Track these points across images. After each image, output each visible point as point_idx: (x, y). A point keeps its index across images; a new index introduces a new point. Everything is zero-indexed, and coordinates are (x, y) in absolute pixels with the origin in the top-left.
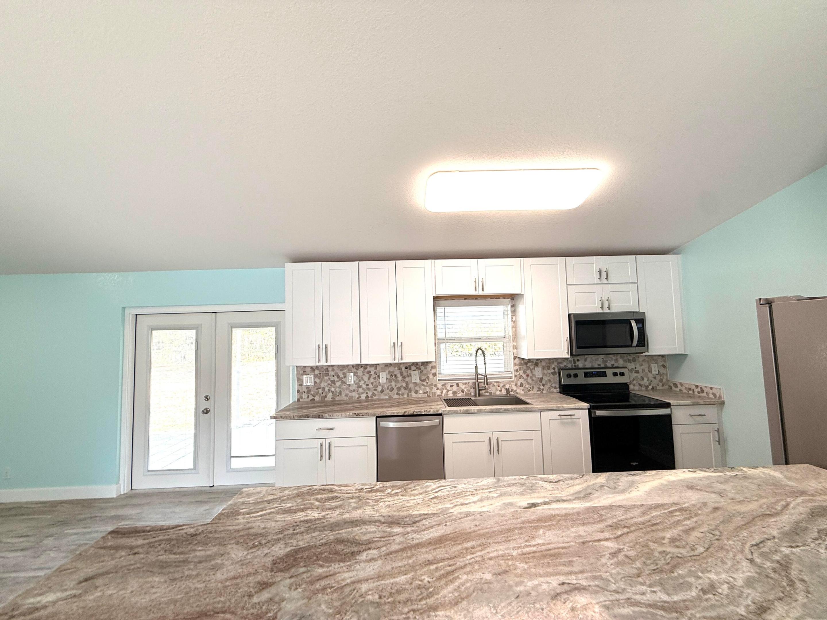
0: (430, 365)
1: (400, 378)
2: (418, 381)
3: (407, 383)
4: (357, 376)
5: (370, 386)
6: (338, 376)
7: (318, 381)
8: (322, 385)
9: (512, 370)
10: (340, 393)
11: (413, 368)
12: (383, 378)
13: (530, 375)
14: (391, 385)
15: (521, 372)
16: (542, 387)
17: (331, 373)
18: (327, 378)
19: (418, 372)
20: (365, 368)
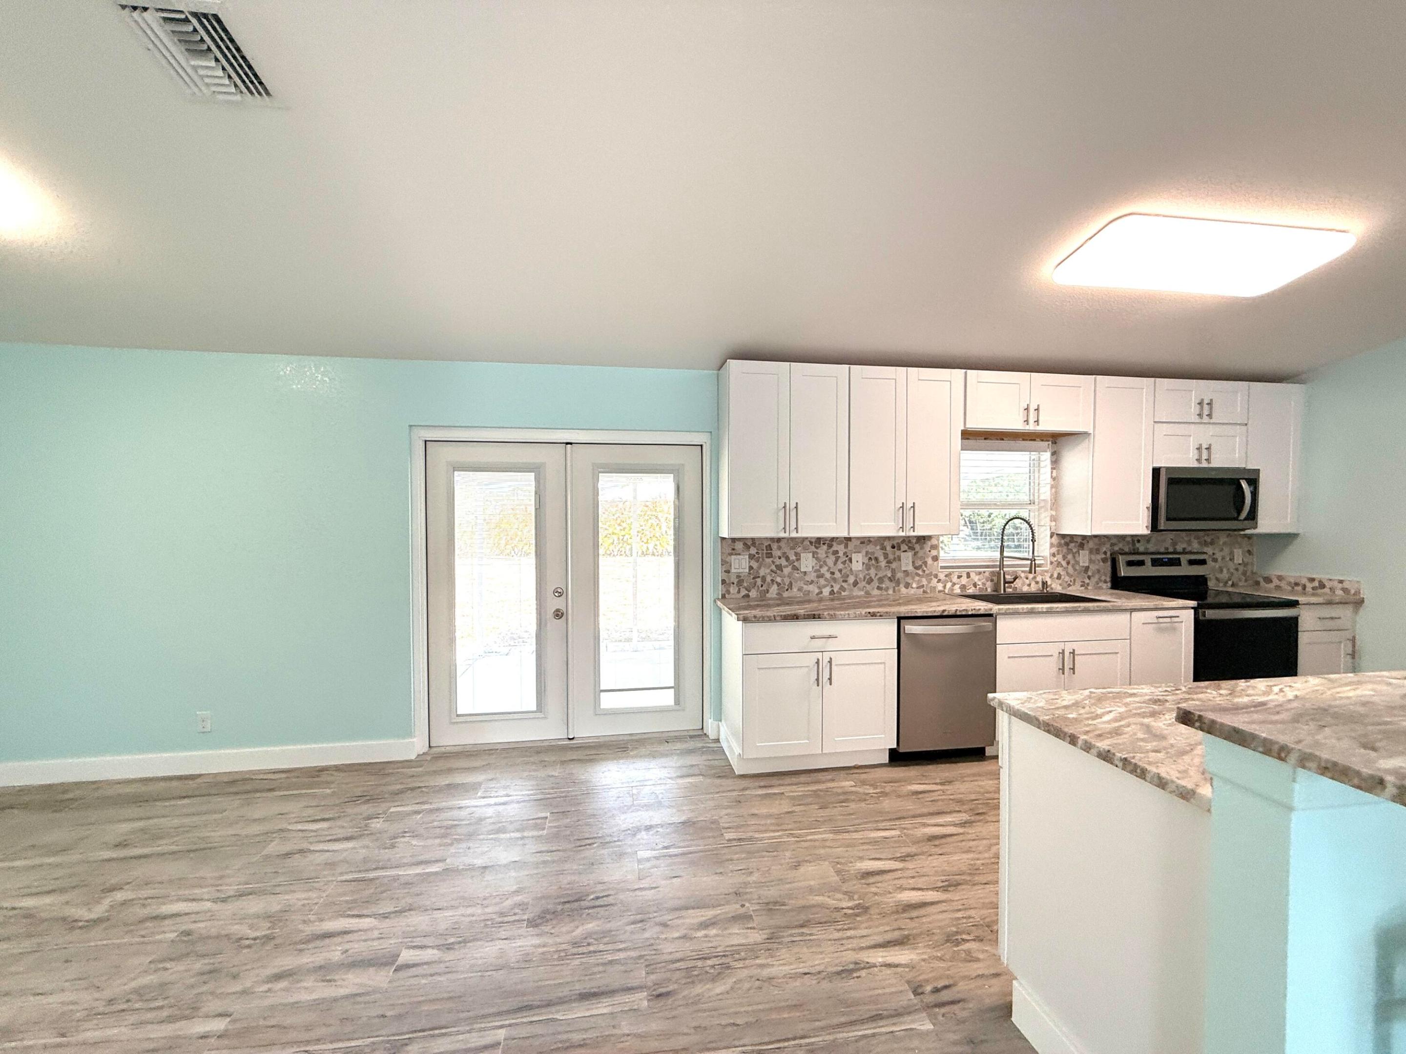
0: (929, 543)
1: (883, 563)
2: (910, 568)
3: (893, 571)
4: (817, 559)
5: (838, 575)
6: (787, 559)
7: (755, 565)
8: (762, 572)
9: (1048, 554)
10: (791, 585)
11: (904, 547)
12: (858, 562)
13: (1072, 562)
14: (869, 574)
15: (1059, 557)
16: (1087, 581)
17: (776, 553)
18: (769, 560)
19: (910, 554)
20: (830, 546)
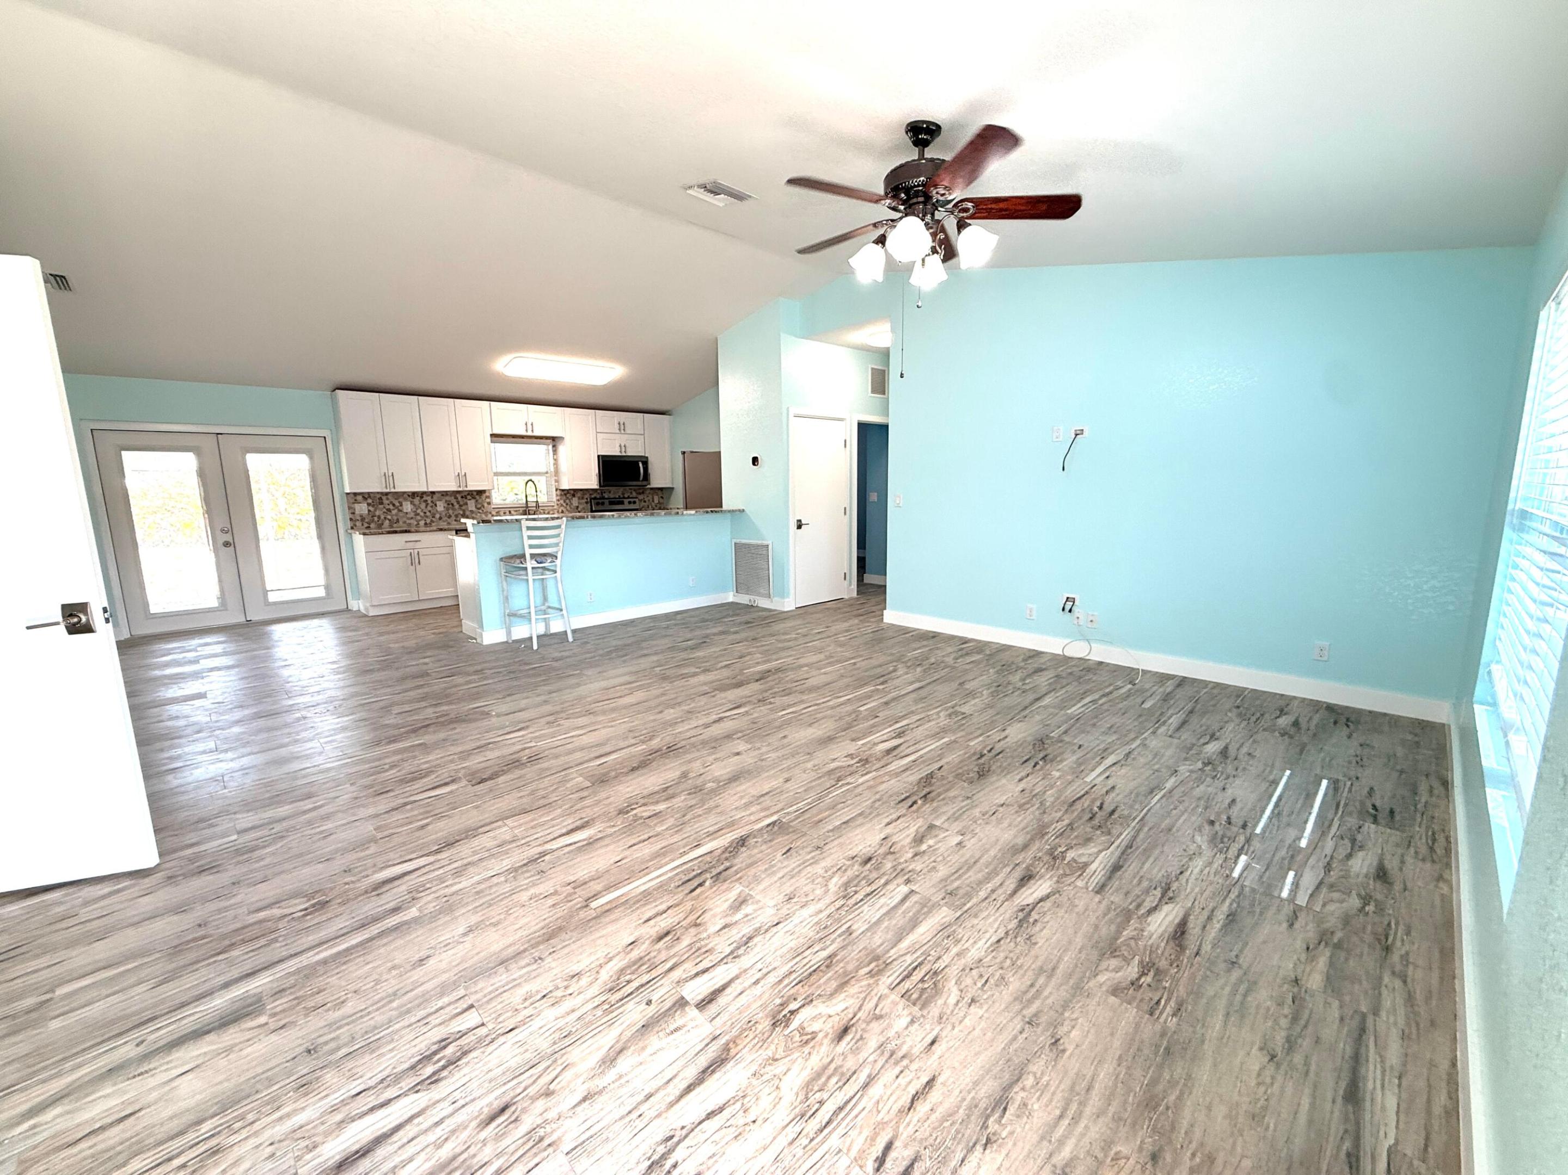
0: (484, 495)
1: (457, 506)
2: (474, 509)
3: (464, 511)
4: (414, 505)
5: (428, 514)
6: (394, 505)
7: (371, 508)
8: (377, 513)
9: (555, 499)
10: (398, 521)
11: (469, 497)
12: (441, 506)
13: (569, 502)
15: (562, 502)
17: (386, 502)
18: (381, 506)
19: (473, 501)
20: (422, 497)
